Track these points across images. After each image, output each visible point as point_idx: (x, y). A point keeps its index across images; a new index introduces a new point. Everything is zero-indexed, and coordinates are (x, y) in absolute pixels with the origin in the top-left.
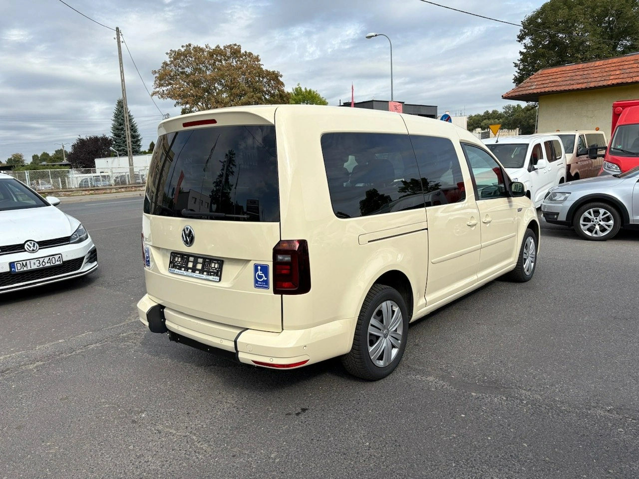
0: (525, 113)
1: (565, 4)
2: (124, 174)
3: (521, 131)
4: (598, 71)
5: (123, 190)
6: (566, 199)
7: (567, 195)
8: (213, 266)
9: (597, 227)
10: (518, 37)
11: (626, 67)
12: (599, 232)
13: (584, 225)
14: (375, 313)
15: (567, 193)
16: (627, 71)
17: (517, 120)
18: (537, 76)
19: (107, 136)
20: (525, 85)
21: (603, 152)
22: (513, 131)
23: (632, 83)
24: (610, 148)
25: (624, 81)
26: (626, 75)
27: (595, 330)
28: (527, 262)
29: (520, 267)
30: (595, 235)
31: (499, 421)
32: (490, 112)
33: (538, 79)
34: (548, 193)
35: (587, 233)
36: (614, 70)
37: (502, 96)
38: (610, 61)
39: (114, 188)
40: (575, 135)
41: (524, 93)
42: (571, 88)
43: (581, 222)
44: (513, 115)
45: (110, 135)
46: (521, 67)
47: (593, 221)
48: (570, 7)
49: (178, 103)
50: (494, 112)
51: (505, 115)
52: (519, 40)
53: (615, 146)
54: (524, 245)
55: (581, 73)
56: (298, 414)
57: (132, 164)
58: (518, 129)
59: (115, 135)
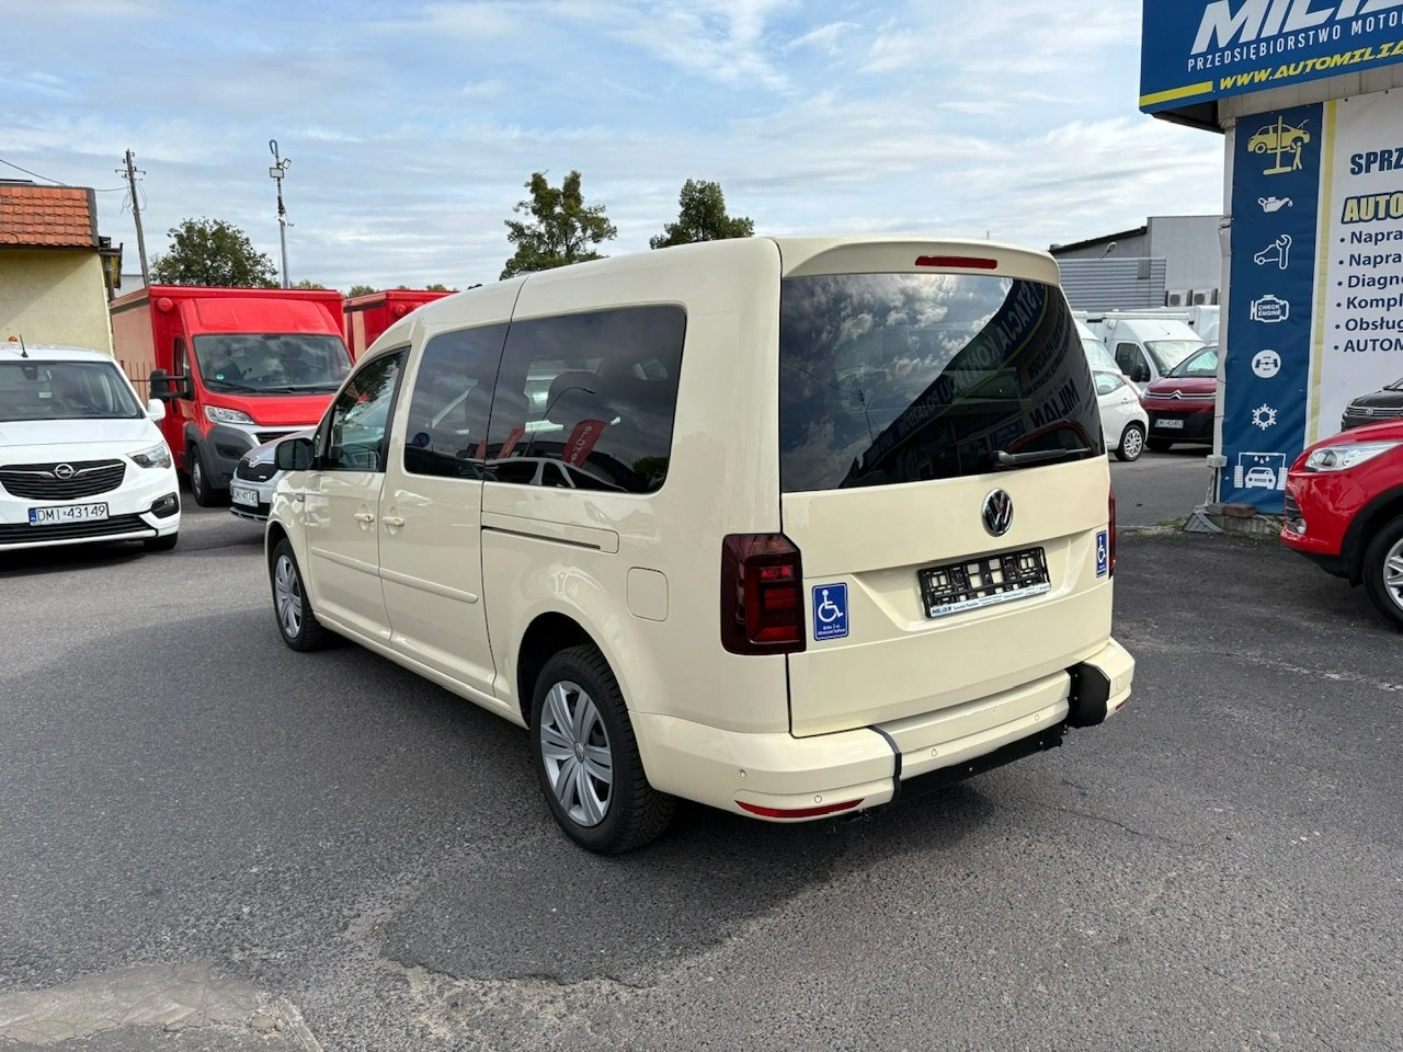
8: (1024, 566)
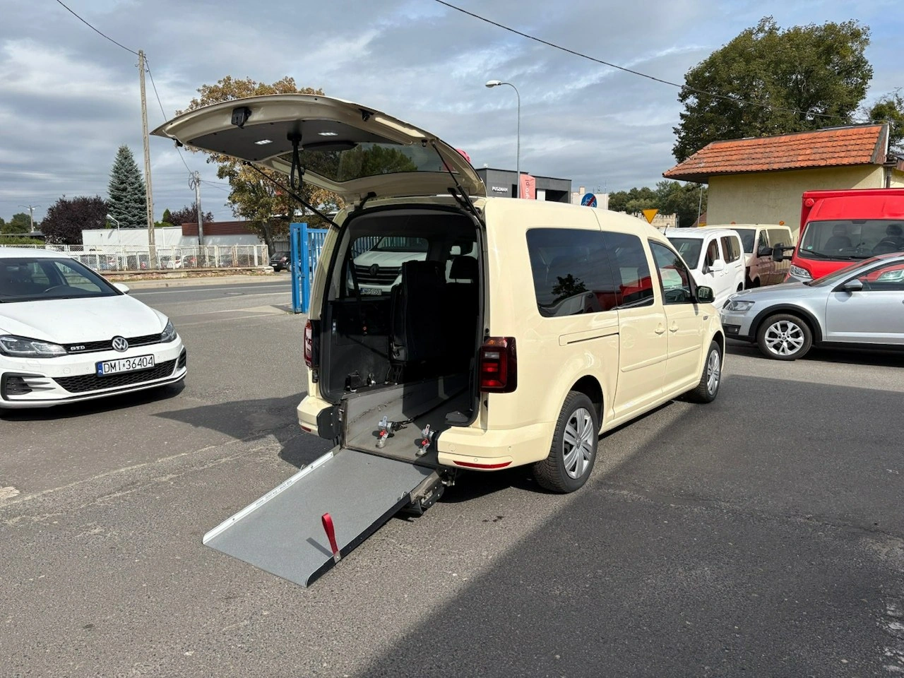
0: (685, 194)
1: (741, 56)
2: (135, 254)
3: (679, 217)
4: (784, 148)
5: (139, 277)
6: (748, 309)
7: (750, 304)
9: (785, 344)
10: (680, 95)
11: (818, 145)
12: (787, 350)
13: (770, 341)
14: (570, 420)
15: (751, 302)
16: (820, 150)
17: (674, 202)
18: (707, 151)
19: (103, 199)
20: (692, 162)
21: (790, 253)
22: (668, 216)
23: (826, 166)
24: (799, 249)
25: (815, 163)
26: (818, 156)
27: (790, 450)
28: (712, 379)
29: (704, 384)
30: (781, 354)
31: (702, 527)
32: (639, 189)
33: (708, 155)
34: (728, 302)
35: (774, 351)
36: (803, 149)
37: (663, 174)
38: (799, 136)
39: (127, 274)
40: (755, 231)
41: (691, 171)
42: (749, 168)
43: (766, 337)
44: (670, 195)
45: (106, 197)
46: (683, 134)
47: (780, 337)
48: (747, 59)
49: (213, 158)
50: (645, 190)
51: (659, 195)
52: (681, 99)
53: (804, 246)
54: (709, 360)
55: (762, 150)
56: (495, 521)
57: (154, 240)
58: (675, 214)
59: (114, 197)
